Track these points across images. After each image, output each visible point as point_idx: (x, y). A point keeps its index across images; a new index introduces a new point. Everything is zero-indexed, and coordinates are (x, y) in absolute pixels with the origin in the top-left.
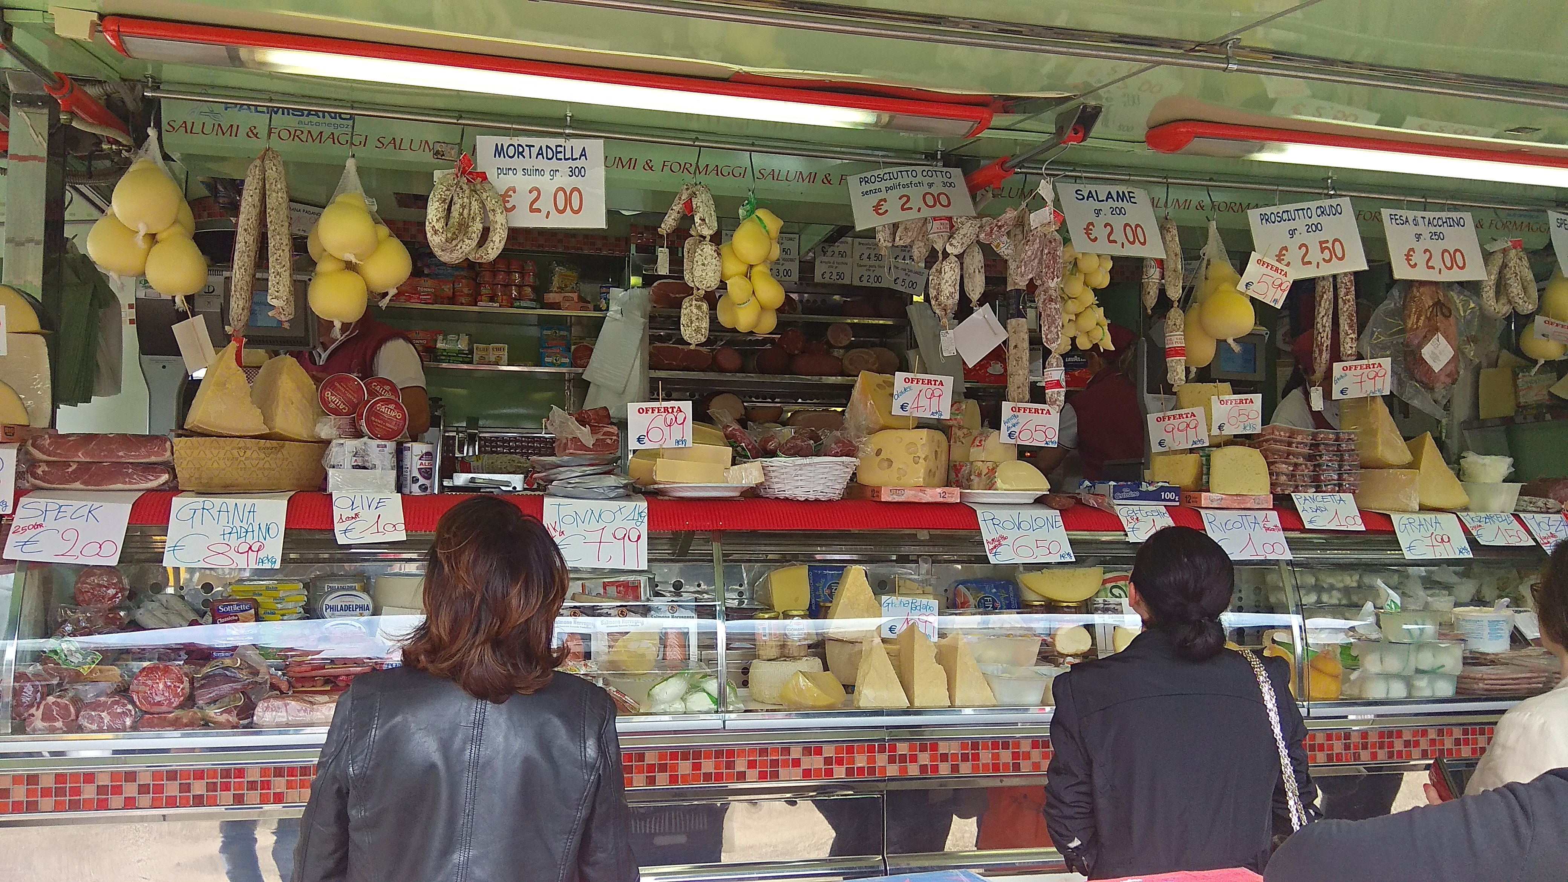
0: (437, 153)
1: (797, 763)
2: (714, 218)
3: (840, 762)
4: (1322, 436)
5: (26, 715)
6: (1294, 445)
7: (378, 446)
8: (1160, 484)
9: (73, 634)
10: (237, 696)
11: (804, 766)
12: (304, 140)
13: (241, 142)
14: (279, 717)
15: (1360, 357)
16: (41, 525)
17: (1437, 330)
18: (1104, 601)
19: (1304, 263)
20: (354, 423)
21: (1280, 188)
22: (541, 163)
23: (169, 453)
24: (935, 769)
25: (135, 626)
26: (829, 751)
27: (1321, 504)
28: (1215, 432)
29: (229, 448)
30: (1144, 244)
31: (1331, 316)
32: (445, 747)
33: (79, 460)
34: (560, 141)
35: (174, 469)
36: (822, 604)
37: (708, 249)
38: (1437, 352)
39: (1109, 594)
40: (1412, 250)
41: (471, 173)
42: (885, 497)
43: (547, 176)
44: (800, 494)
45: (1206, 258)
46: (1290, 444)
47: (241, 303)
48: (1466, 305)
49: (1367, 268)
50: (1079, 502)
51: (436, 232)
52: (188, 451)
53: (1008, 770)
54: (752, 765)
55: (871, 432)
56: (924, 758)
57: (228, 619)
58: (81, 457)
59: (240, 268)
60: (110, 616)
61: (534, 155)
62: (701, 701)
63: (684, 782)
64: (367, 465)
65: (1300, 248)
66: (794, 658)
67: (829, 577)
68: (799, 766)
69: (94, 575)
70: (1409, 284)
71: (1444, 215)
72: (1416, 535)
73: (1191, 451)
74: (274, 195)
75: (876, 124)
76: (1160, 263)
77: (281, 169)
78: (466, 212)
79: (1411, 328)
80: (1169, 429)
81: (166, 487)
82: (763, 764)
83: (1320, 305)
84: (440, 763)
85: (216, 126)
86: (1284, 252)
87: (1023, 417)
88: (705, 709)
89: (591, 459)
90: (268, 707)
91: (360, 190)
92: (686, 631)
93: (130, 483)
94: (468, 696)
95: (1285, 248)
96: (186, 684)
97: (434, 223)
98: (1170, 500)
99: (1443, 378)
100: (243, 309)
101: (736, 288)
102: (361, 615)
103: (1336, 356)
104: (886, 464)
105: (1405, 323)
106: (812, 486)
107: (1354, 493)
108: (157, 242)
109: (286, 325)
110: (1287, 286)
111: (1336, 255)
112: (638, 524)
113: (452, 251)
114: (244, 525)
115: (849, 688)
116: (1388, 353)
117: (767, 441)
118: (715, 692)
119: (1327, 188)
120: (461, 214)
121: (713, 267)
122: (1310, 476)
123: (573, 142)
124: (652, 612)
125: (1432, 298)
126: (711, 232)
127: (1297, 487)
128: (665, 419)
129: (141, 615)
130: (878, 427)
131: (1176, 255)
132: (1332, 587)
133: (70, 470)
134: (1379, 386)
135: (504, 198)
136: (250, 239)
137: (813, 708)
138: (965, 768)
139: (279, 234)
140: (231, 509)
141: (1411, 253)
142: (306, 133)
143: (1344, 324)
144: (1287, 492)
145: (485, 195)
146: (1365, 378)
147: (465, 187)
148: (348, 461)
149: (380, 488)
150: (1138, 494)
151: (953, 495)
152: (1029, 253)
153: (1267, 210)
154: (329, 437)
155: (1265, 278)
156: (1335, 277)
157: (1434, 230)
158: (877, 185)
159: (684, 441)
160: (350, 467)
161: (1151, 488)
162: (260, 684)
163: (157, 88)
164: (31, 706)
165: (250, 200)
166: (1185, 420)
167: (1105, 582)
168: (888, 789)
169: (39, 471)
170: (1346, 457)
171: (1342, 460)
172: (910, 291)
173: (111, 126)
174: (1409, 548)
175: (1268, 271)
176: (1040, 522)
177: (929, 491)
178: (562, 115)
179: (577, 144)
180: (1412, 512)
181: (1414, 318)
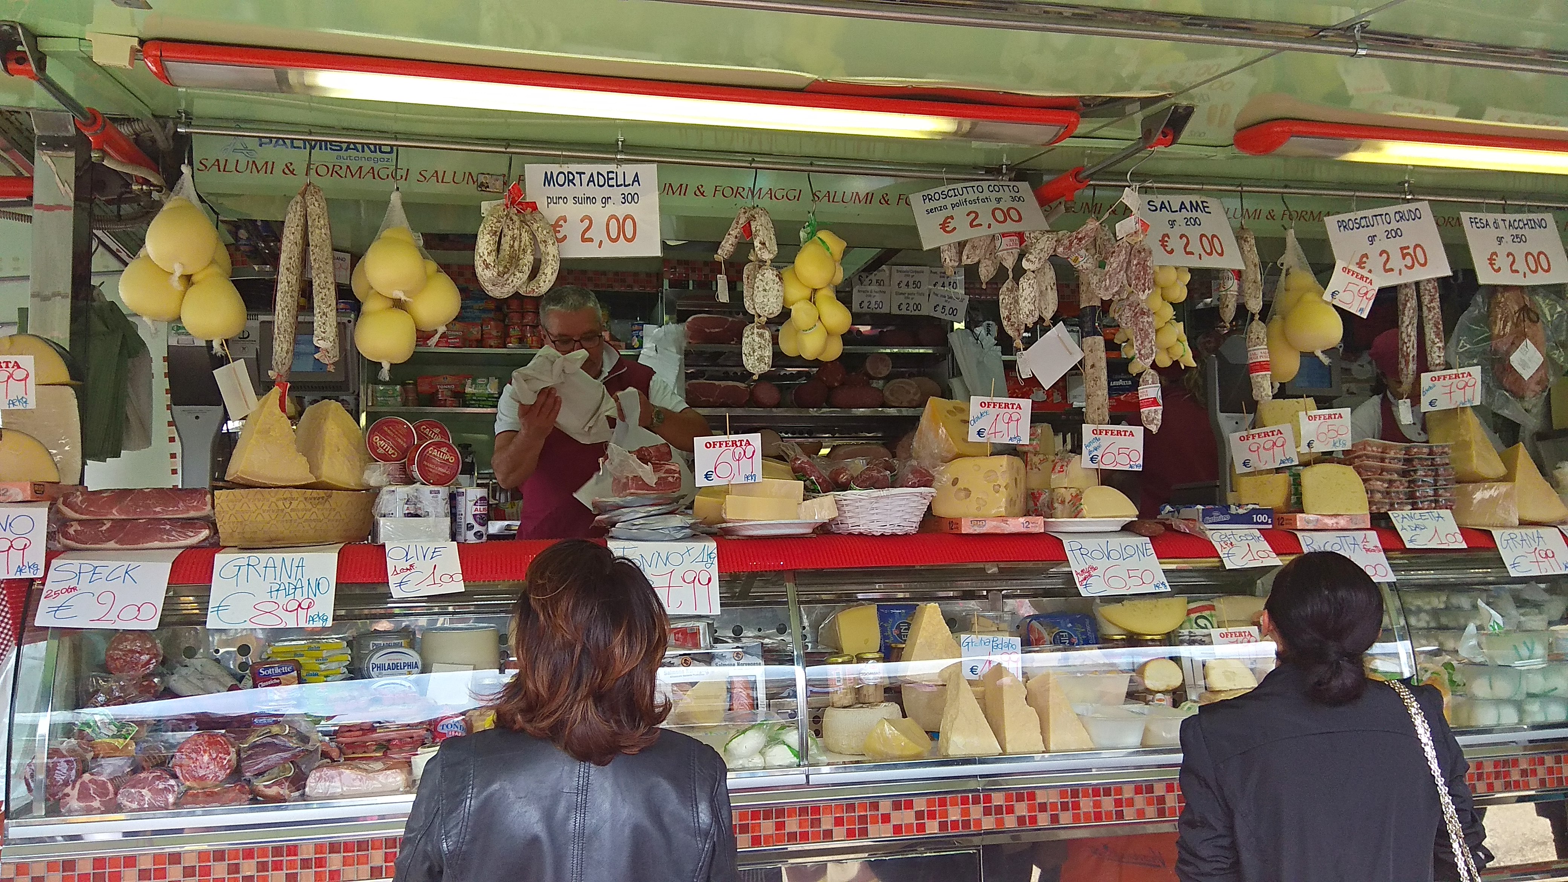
0: (482, 184)
1: (886, 818)
2: (774, 241)
3: (932, 815)
4: (1415, 450)
5: (60, 795)
6: (1387, 461)
7: (431, 493)
8: (1251, 507)
9: (106, 704)
10: (287, 766)
11: (894, 821)
12: (343, 176)
13: (278, 178)
14: (333, 787)
15: (1448, 366)
16: (74, 589)
17: (1525, 336)
18: (1190, 632)
19: (1386, 271)
20: (404, 469)
21: (1357, 194)
22: (592, 191)
23: (209, 507)
24: (1033, 820)
25: (170, 693)
26: (920, 804)
27: (1419, 522)
28: (1304, 449)
29: (274, 500)
30: (1221, 254)
31: (1415, 325)
32: (548, 817)
33: (112, 517)
34: (612, 167)
35: (214, 525)
36: (893, 645)
37: (770, 274)
38: (1526, 359)
39: (1195, 625)
40: (1495, 254)
41: (520, 203)
42: (965, 530)
43: (599, 204)
44: (876, 529)
45: (1284, 268)
46: (1383, 460)
47: (285, 346)
48: (1552, 308)
49: (1451, 274)
50: (1169, 528)
51: (487, 266)
52: (230, 504)
53: (1111, 819)
54: (839, 822)
55: (947, 460)
56: (1021, 809)
57: (269, 683)
58: (115, 514)
59: (283, 309)
60: (145, 683)
61: (585, 182)
62: (781, 755)
63: (767, 843)
64: (419, 512)
65: (1381, 255)
66: (870, 704)
67: (897, 616)
68: (889, 821)
69: (127, 640)
70: (1493, 289)
71: (1524, 217)
72: (1519, 551)
73: (1278, 470)
74: (317, 231)
75: (955, 133)
76: (1238, 274)
77: (323, 204)
78: (516, 244)
79: (1498, 335)
80: (1254, 448)
81: (206, 544)
82: (851, 820)
83: (1404, 314)
84: (543, 835)
85: (251, 163)
86: (1364, 259)
87: (1105, 440)
88: (787, 762)
89: (654, 499)
90: (320, 777)
91: (406, 224)
92: (753, 679)
93: (169, 540)
94: (570, 758)
95: (1366, 256)
96: (233, 756)
97: (485, 257)
98: (1262, 523)
99: (1533, 386)
100: (287, 353)
101: (801, 313)
102: (410, 673)
103: (1423, 366)
104: (963, 494)
105: (1491, 330)
106: (888, 519)
107: (1451, 509)
108: (193, 284)
109: (331, 369)
110: (1372, 294)
111: (1418, 262)
112: (708, 565)
113: (503, 286)
114: (292, 580)
115: (934, 735)
116: (1475, 361)
117: (838, 473)
118: (796, 745)
119: (1405, 193)
120: (512, 246)
121: (775, 292)
122: (1405, 493)
123: (626, 167)
124: (717, 660)
125: (1518, 303)
126: (772, 256)
127: (1392, 505)
128: (734, 452)
129: (175, 682)
130: (950, 456)
131: (1255, 266)
132: (1420, 610)
133: (104, 528)
134: (1469, 396)
135: (555, 227)
136: (293, 279)
137: (900, 758)
138: (1066, 818)
139: (324, 272)
140: (278, 564)
141: (1494, 257)
142: (344, 168)
143: (1430, 334)
144: (1382, 511)
145: (535, 226)
146: (1454, 388)
147: (515, 218)
148: (400, 509)
149: (433, 537)
150: (1228, 517)
151: (1036, 525)
152: (1115, 265)
153: (1345, 217)
154: (378, 485)
155: (1351, 287)
156: (1417, 284)
157: (1515, 232)
158: (942, 203)
159: (753, 476)
160: (402, 515)
161: (1241, 511)
162: (311, 752)
163: (188, 125)
164: (66, 784)
165: (292, 237)
166: (1271, 438)
167: (1189, 612)
168: (984, 844)
169: (71, 531)
170: (1441, 471)
171: (1437, 475)
172: (948, 318)
173: (140, 165)
174: (1514, 565)
175: (1353, 279)
176: (1130, 551)
177: (1011, 521)
178: (613, 141)
179: (630, 170)
180: (1512, 527)
181: (1500, 324)
